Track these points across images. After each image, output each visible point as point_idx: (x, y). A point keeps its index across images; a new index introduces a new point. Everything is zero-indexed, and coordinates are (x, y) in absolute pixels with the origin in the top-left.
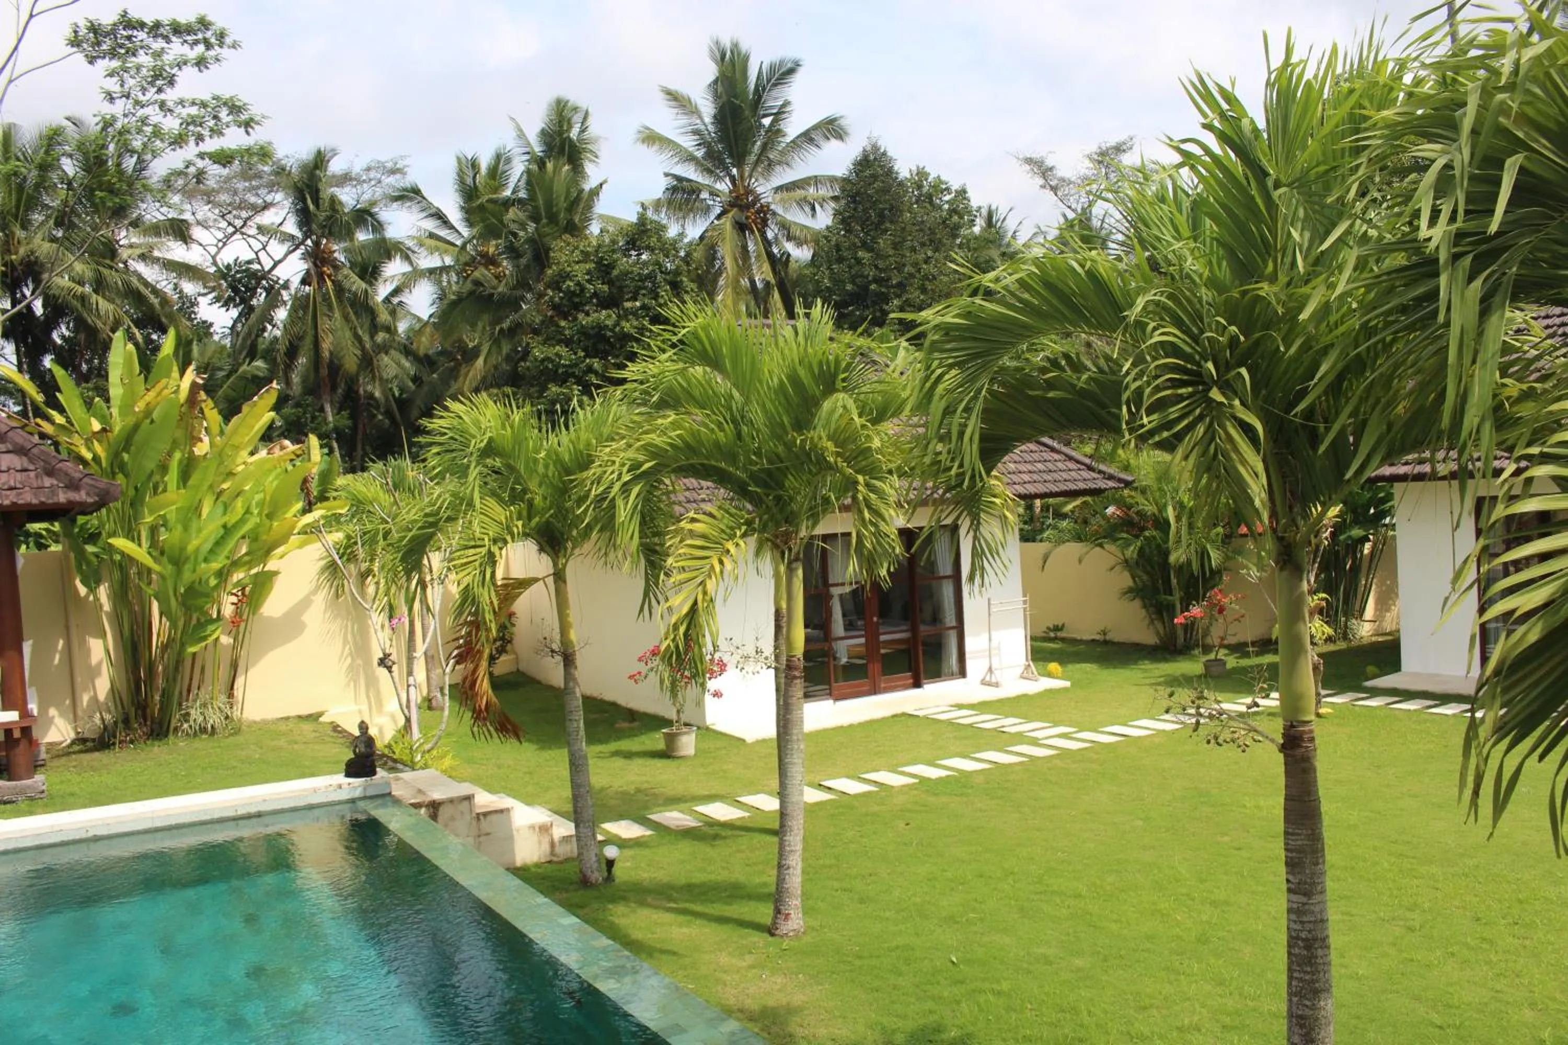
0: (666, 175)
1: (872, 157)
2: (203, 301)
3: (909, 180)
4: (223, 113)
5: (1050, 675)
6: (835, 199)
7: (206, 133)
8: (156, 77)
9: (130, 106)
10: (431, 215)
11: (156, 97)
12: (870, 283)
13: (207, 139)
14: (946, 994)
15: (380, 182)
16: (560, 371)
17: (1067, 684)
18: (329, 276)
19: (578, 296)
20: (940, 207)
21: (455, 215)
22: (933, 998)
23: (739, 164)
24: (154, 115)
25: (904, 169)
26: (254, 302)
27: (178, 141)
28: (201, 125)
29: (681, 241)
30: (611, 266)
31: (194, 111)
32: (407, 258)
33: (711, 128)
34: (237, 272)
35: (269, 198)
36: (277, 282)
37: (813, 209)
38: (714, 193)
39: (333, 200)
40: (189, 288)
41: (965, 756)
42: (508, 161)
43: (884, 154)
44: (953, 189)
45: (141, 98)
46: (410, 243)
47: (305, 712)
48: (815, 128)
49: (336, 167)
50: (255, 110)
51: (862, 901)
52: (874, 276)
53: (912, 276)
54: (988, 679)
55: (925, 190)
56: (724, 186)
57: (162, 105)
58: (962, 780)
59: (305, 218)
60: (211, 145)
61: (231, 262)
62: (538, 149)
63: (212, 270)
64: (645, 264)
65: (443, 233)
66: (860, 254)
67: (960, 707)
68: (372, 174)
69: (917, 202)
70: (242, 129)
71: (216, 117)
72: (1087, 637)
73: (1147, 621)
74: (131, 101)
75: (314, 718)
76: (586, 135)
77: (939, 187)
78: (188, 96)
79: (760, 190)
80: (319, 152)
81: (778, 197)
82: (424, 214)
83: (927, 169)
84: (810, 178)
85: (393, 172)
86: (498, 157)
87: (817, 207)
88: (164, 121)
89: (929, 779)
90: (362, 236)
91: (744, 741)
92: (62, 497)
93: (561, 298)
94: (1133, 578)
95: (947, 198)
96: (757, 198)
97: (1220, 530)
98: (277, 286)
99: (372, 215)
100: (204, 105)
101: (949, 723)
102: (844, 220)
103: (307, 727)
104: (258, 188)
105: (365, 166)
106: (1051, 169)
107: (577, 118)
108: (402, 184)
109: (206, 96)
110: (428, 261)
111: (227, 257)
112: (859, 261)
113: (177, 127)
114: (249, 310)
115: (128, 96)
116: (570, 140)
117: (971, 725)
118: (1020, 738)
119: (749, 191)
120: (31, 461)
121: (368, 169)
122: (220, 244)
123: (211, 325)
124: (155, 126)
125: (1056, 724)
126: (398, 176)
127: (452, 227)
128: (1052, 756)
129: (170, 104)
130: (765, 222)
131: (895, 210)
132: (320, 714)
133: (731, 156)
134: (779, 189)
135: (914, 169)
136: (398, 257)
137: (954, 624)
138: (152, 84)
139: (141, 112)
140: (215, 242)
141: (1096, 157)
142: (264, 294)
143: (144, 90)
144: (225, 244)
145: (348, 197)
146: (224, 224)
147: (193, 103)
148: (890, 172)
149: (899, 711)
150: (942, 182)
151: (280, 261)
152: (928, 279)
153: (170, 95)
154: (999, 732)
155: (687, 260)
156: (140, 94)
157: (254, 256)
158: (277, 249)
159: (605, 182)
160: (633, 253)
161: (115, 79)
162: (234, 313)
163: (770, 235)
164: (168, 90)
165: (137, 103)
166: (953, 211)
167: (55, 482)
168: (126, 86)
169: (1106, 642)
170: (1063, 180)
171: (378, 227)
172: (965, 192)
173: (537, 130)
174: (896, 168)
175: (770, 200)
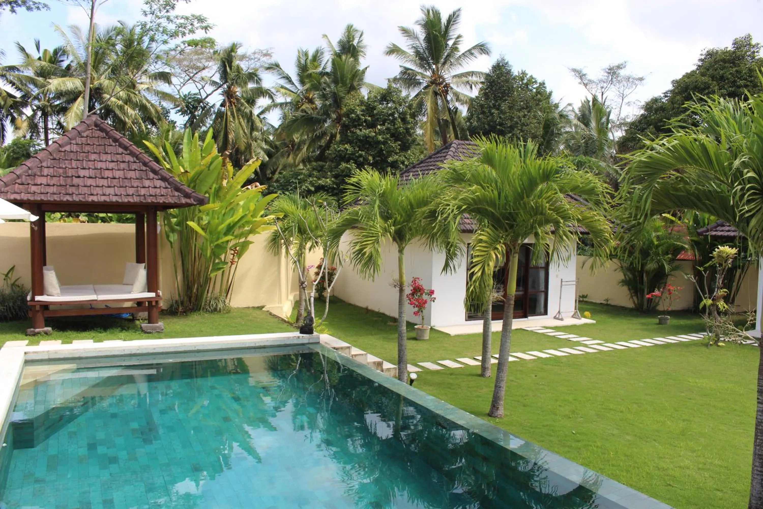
0: (401, 66)
1: (501, 64)
2: (173, 112)
3: (518, 76)
4: (196, 24)
5: (585, 317)
6: (482, 83)
7: (187, 32)
8: (167, 5)
9: (153, 18)
10: (284, 77)
11: (166, 14)
12: (497, 125)
13: (187, 34)
14: (573, 445)
15: (259, 60)
16: (347, 156)
17: (594, 322)
18: (234, 103)
19: (357, 121)
20: (531, 90)
21: (295, 78)
22: (568, 446)
23: (436, 63)
24: (164, 22)
25: (516, 71)
26: (196, 113)
27: (174, 35)
28: (185, 28)
29: (408, 98)
30: (374, 108)
31: (182, 21)
32: (271, 97)
33: (424, 45)
34: (189, 98)
35: (206, 64)
36: (207, 105)
37: (471, 87)
38: (424, 76)
39: (238, 67)
40: (167, 104)
41: (556, 349)
42: (322, 53)
43: (507, 63)
44: (538, 81)
45: (159, 14)
46: (273, 90)
47: (256, 305)
48: (474, 48)
49: (240, 51)
50: (210, 22)
51: (524, 406)
52: (499, 122)
53: (517, 123)
54: (557, 316)
55: (525, 81)
56: (429, 73)
57: (168, 18)
58: (556, 359)
59: (224, 75)
60: (189, 37)
61: (187, 93)
62: (337, 49)
63: (178, 96)
64: (390, 108)
65: (289, 86)
66: (493, 111)
67: (547, 328)
68: (256, 56)
69: (521, 87)
70: (204, 30)
71: (192, 24)
72: (598, 302)
73: (629, 296)
74: (154, 16)
75: (261, 308)
76: (360, 44)
77: (531, 81)
78: (181, 14)
79: (446, 76)
80: (234, 44)
81: (455, 80)
82: (281, 77)
83: (527, 72)
84: (470, 72)
85: (266, 55)
86: (317, 51)
87: (473, 86)
88: (168, 25)
89: (542, 358)
90: (251, 85)
91: (450, 335)
92: (184, 201)
93: (349, 122)
94: (625, 275)
95: (535, 86)
96: (444, 80)
97: (670, 256)
98: (208, 107)
99: (256, 76)
100: (187, 18)
101: (543, 334)
102: (485, 93)
103: (258, 312)
104: (201, 59)
105: (253, 51)
106: (585, 75)
107: (357, 35)
108: (269, 62)
109: (188, 14)
110: (280, 99)
111: (185, 90)
112: (492, 114)
113: (174, 28)
114: (193, 117)
115: (153, 13)
116: (354, 46)
117: (554, 336)
118: (578, 344)
119: (441, 77)
120: (169, 184)
121: (254, 53)
122: (182, 85)
123: (175, 122)
124: (164, 27)
125: (594, 339)
126: (268, 57)
127: (293, 84)
128: (595, 353)
129: (172, 18)
130: (447, 92)
131: (511, 89)
132: (263, 307)
133: (433, 59)
134: (455, 76)
135: (521, 72)
136: (267, 97)
137: (543, 289)
138: (165, 8)
139: (159, 21)
140: (179, 83)
141: (607, 70)
142: (201, 110)
143: (160, 11)
144: (184, 85)
145: (244, 66)
146: (183, 75)
147: (182, 18)
148: (509, 72)
149: (519, 327)
150: (533, 78)
151: (210, 95)
152: (525, 125)
153: (172, 14)
154: (568, 340)
155: (410, 107)
156: (159, 13)
157: (198, 91)
158: (209, 89)
159: (368, 67)
160: (385, 103)
161: (148, 5)
162: (187, 118)
163: (449, 98)
164: (171, 11)
165: (157, 16)
166: (538, 93)
167: (180, 194)
168: (153, 9)
169: (607, 305)
170: (590, 81)
171: (259, 81)
172: (544, 84)
173: (338, 40)
174: (512, 70)
175: (450, 81)
